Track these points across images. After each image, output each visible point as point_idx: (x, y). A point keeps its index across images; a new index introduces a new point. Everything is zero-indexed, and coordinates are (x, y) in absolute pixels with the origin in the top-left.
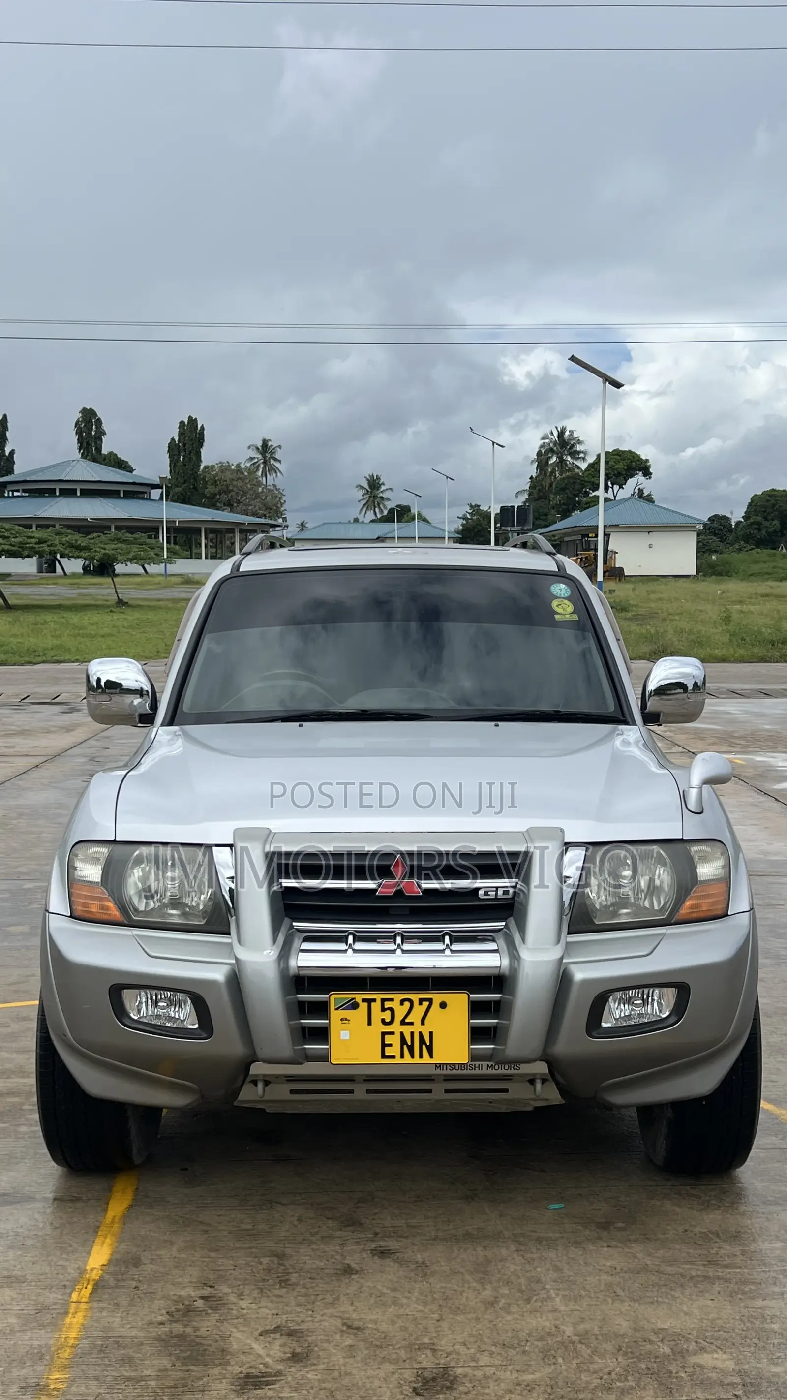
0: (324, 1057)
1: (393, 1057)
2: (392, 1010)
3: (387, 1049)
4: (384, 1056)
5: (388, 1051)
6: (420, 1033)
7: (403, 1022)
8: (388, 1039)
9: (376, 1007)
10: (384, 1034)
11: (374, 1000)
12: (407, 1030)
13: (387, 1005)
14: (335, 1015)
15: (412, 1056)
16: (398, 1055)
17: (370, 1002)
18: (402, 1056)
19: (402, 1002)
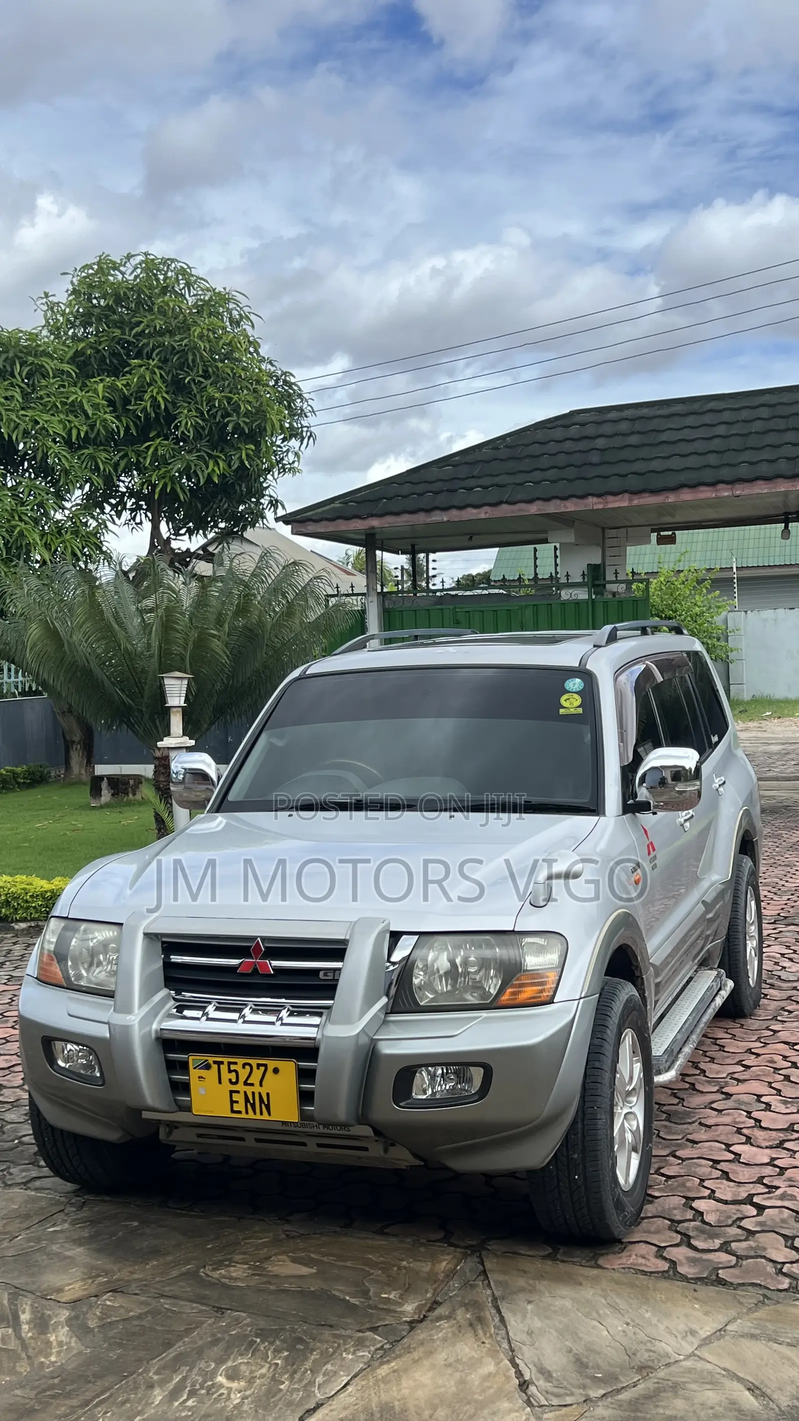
0: (189, 1109)
1: (240, 1112)
2: (236, 1072)
3: (235, 1105)
4: (233, 1111)
5: (236, 1107)
6: (260, 1093)
7: (246, 1083)
8: (235, 1097)
9: (224, 1068)
10: (232, 1092)
11: (222, 1063)
12: (249, 1090)
13: (233, 1067)
14: (194, 1073)
15: (255, 1113)
16: (243, 1110)
17: (219, 1063)
18: (247, 1113)
19: (244, 1065)
